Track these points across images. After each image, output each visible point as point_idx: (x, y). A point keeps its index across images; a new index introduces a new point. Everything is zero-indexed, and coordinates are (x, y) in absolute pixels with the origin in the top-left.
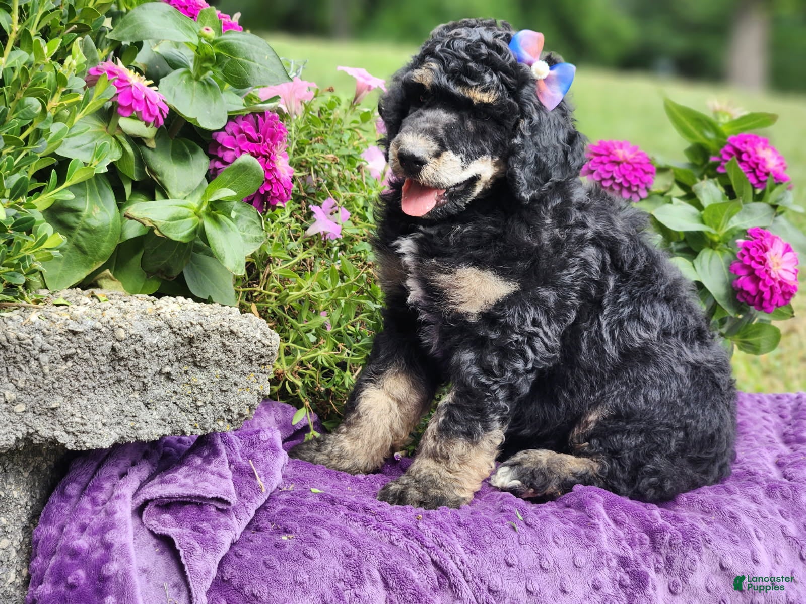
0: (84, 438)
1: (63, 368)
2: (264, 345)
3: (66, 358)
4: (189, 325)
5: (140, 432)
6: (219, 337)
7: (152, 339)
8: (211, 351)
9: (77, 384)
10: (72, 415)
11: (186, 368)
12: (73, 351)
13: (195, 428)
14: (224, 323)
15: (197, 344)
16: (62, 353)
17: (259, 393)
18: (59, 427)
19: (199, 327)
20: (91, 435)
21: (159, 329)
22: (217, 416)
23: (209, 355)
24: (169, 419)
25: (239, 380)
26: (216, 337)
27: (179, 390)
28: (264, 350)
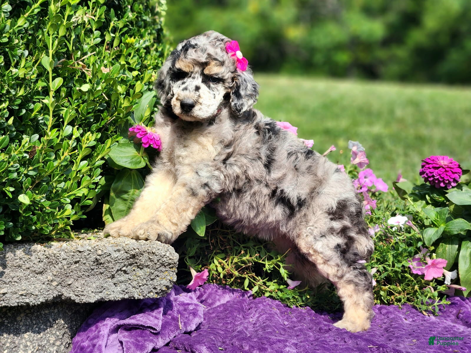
0: (83, 298)
1: (73, 266)
2: (170, 259)
3: (76, 262)
4: (132, 249)
5: (110, 296)
6: (147, 255)
7: (115, 255)
8: (144, 261)
9: (80, 274)
10: (77, 287)
11: (134, 268)
12: (79, 259)
13: (140, 295)
14: (150, 249)
15: (137, 257)
16: (74, 260)
17: (170, 280)
18: (72, 292)
19: (137, 250)
20: (85, 296)
21: (119, 251)
22: (149, 290)
23: (143, 263)
24: (126, 291)
25: (159, 274)
26: (146, 255)
27: (132, 278)
28: (170, 261)
